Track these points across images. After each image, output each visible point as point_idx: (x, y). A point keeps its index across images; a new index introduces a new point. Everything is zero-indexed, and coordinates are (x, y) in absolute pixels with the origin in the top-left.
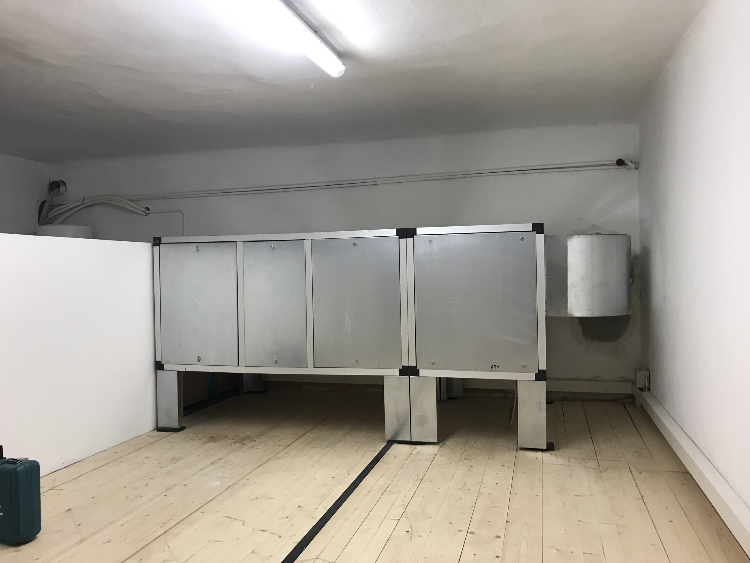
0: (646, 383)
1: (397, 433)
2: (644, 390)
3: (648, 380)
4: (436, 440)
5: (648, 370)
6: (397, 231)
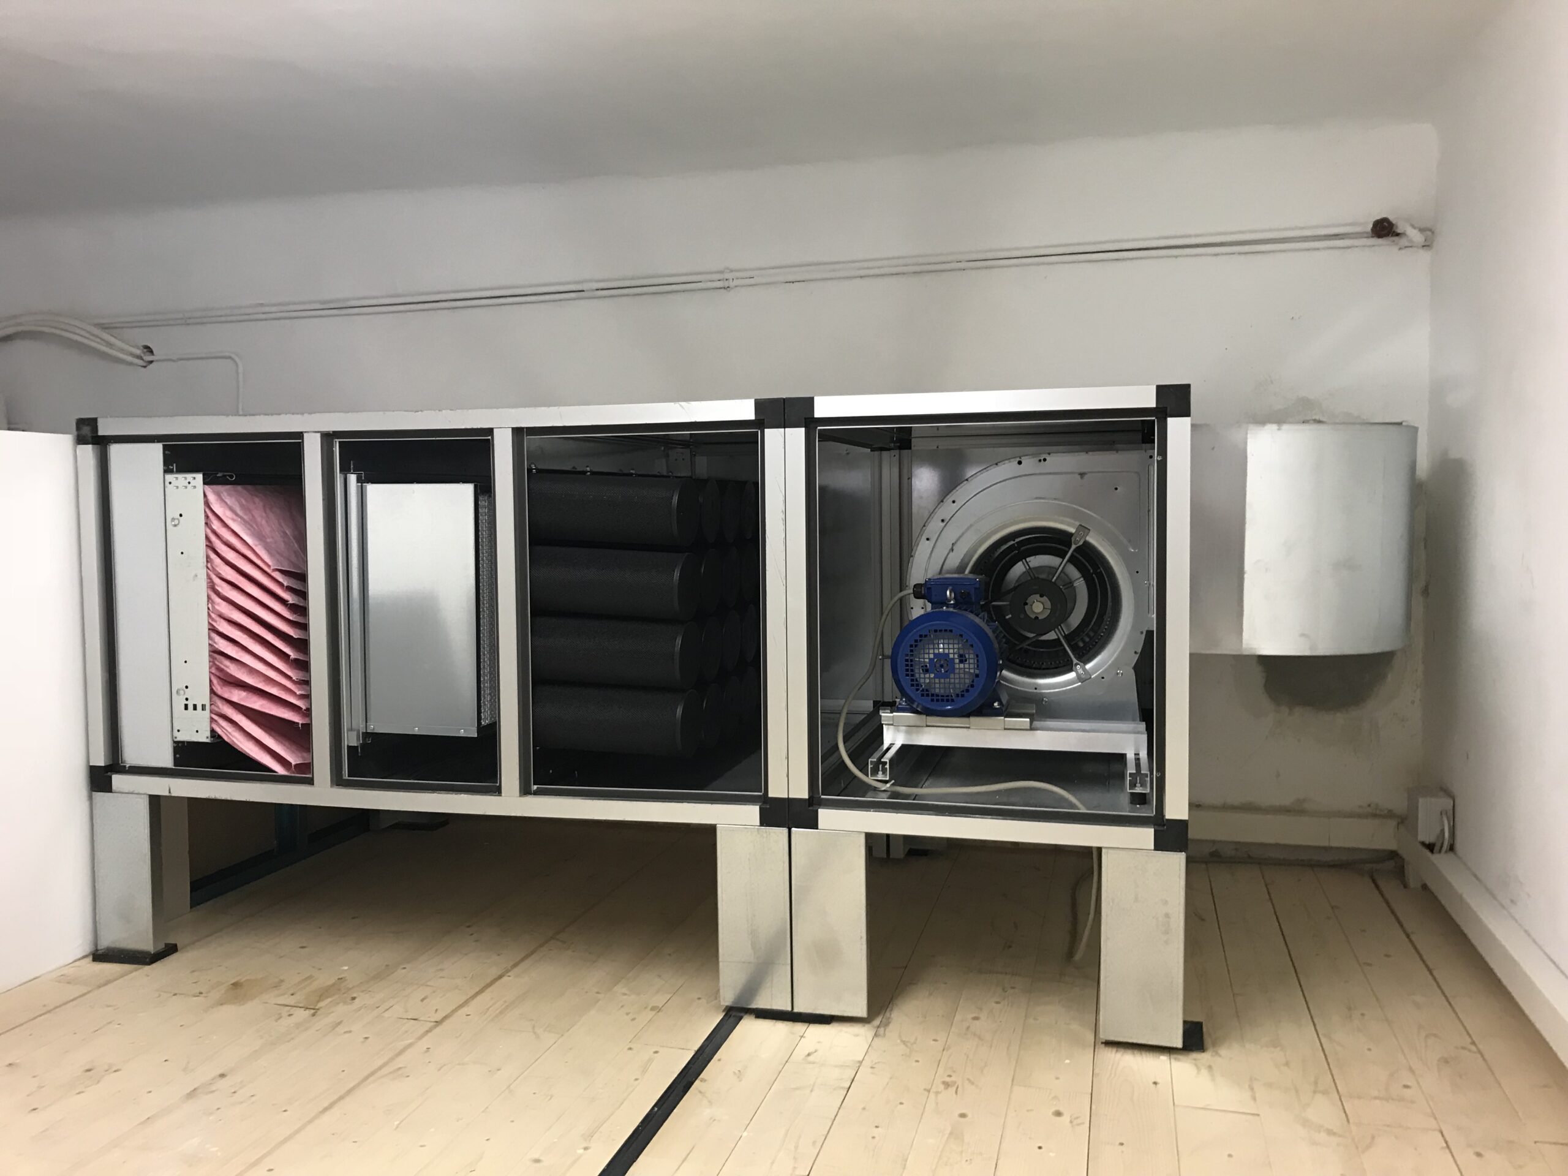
0: (1443, 831)
1: (752, 987)
2: (1437, 848)
3: (1449, 824)
4: (861, 1011)
5: (1449, 794)
6: (760, 405)
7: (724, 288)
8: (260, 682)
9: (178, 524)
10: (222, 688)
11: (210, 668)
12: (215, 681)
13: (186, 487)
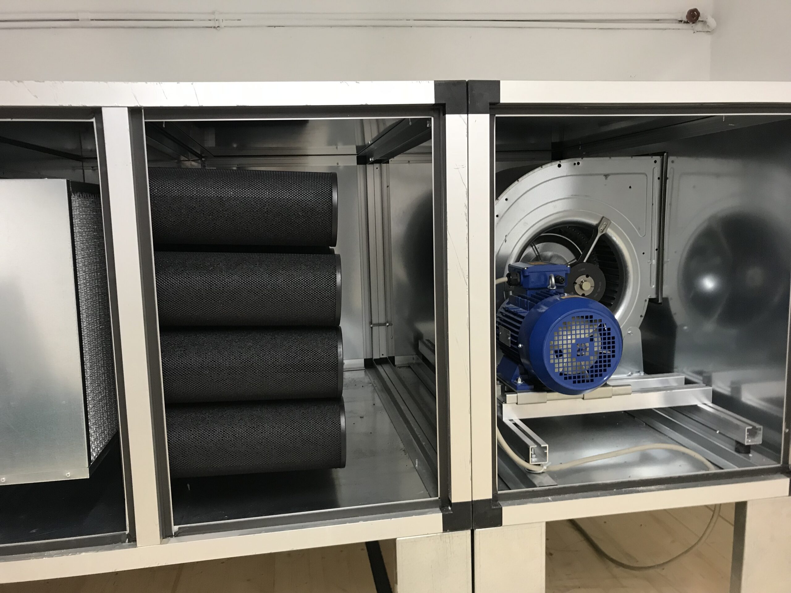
6: (440, 86)
7: (214, 27)
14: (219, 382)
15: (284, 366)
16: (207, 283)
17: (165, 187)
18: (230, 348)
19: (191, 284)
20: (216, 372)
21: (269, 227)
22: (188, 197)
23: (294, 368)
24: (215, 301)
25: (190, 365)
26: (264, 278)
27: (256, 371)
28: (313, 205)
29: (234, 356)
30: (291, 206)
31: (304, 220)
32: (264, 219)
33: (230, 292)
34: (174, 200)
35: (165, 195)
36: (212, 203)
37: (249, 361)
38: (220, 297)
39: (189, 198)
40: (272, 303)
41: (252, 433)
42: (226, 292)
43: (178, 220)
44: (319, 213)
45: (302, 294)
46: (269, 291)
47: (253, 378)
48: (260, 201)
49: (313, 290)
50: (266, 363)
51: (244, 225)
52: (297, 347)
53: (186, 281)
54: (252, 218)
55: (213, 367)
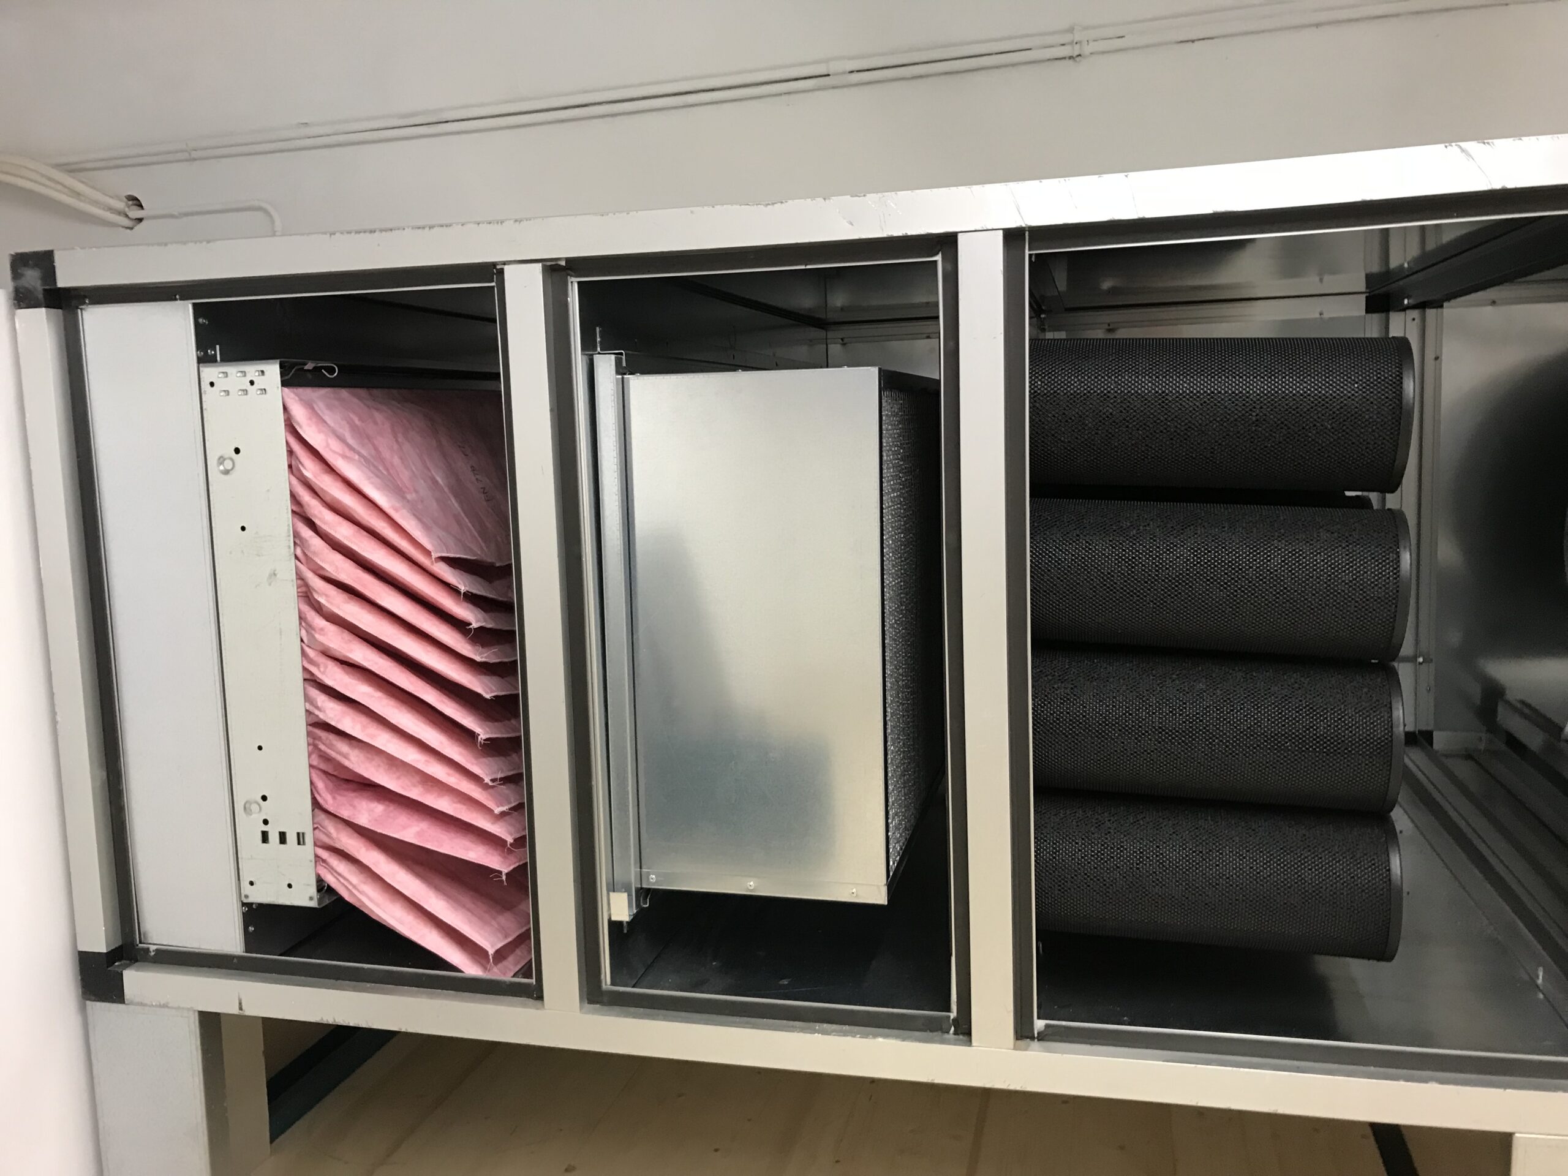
8: (415, 786)
9: (232, 469)
10: (334, 798)
11: (309, 756)
12: (320, 785)
13: (245, 392)
14: (1138, 755)
15: (1272, 737)
16: (1126, 562)
17: (1056, 377)
18: (1160, 691)
19: (1095, 562)
20: (1132, 735)
21: (1258, 453)
22: (1098, 394)
23: (1294, 743)
24: (1138, 596)
25: (1084, 716)
26: (1240, 555)
27: (1214, 741)
28: (1357, 407)
29: (1170, 707)
30: (1308, 410)
31: (1336, 437)
32: (1248, 437)
33: (1170, 581)
34: (1071, 401)
35: (1055, 392)
36: (1145, 404)
37: (1201, 721)
38: (1149, 590)
39: (1101, 397)
40: (1255, 606)
41: (1197, 864)
42: (1163, 581)
43: (1077, 438)
44: (1369, 424)
45: (1320, 590)
46: (1250, 582)
47: (1206, 755)
48: (1244, 400)
49: (1346, 584)
50: (1236, 727)
51: (1205, 448)
52: (1301, 701)
53: (1085, 555)
54: (1224, 434)
55: (1127, 726)
